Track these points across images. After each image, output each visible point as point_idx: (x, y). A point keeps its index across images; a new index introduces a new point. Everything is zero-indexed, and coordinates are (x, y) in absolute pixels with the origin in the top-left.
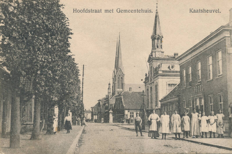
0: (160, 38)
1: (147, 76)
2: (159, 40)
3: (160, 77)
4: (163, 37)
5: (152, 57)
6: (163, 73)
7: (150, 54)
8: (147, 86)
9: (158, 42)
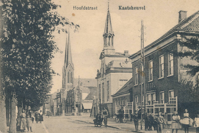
0: (111, 36)
1: (99, 72)
2: (110, 38)
3: (112, 73)
4: (114, 36)
5: (104, 54)
6: (115, 70)
7: (102, 52)
8: (99, 82)
9: (109, 40)
